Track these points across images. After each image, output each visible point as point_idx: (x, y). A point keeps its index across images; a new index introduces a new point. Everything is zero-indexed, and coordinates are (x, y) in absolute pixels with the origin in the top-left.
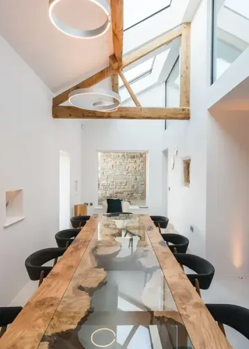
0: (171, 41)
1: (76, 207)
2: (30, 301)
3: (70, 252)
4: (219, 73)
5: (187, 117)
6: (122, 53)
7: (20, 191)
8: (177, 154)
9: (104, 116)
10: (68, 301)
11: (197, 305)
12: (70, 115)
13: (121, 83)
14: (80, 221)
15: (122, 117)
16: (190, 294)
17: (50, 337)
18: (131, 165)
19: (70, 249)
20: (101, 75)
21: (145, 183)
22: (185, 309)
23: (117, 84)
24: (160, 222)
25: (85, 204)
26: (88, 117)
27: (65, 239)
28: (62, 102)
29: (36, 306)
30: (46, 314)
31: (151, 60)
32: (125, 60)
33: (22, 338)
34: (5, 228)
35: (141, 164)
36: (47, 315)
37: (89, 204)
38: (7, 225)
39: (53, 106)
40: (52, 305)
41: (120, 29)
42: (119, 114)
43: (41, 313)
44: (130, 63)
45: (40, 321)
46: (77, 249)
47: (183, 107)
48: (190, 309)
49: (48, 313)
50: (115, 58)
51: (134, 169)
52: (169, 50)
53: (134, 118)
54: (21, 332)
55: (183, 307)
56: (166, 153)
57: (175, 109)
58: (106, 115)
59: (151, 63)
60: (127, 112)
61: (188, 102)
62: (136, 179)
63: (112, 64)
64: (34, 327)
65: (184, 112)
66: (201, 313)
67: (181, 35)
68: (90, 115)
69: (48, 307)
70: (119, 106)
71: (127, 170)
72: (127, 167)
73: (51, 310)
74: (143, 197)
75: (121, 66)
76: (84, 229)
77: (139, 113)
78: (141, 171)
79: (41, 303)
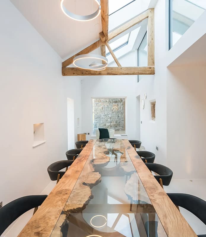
0: (141, 21)
1: (78, 135)
2: (52, 191)
3: (76, 163)
4: (174, 42)
5: (153, 73)
6: (108, 30)
7: (42, 124)
8: (146, 98)
9: (96, 73)
10: (77, 191)
11: (161, 194)
12: (74, 74)
13: (107, 51)
14: (81, 144)
15: (108, 74)
16: (157, 187)
17: (66, 212)
18: (115, 107)
19: (76, 161)
20: (94, 46)
21: (125, 120)
22: (153, 196)
23: (105, 52)
24: (136, 144)
25: (84, 133)
26: (86, 74)
27: (73, 155)
28: (68, 65)
29: (56, 194)
30: (63, 198)
31: (128, 35)
32: (110, 35)
33: (49, 212)
34: (34, 147)
35: (122, 106)
36: (64, 200)
37: (87, 134)
38: (34, 146)
39: (62, 68)
40: (66, 194)
41: (106, 14)
42: (106, 73)
43: (60, 198)
44: (113, 37)
45: (60, 203)
46: (80, 161)
47: (150, 66)
48: (156, 196)
49: (65, 198)
50: (103, 34)
51: (117, 110)
52: (140, 27)
53: (117, 75)
54: (48, 209)
55: (152, 195)
56: (138, 98)
57: (145, 68)
58: (98, 73)
59: (128, 37)
60: (112, 71)
61: (154, 63)
62: (119, 117)
63: (101, 38)
64: (56, 206)
65: (151, 69)
66: (163, 198)
67: (148, 17)
68: (87, 73)
69: (64, 195)
70: (107, 66)
71: (112, 111)
72: (112, 109)
73: (66, 197)
74: (123, 129)
75: (107, 39)
76: (85, 148)
77: (120, 71)
78: (122, 111)
79: (59, 193)
